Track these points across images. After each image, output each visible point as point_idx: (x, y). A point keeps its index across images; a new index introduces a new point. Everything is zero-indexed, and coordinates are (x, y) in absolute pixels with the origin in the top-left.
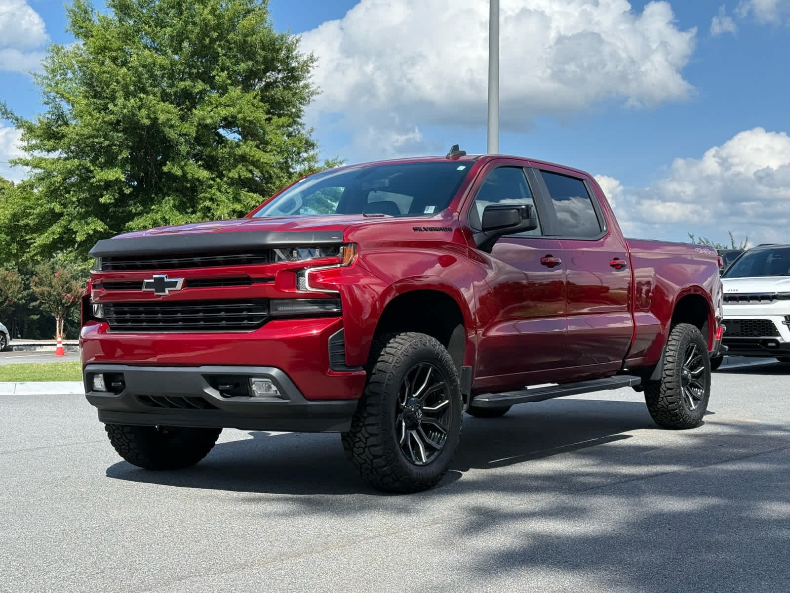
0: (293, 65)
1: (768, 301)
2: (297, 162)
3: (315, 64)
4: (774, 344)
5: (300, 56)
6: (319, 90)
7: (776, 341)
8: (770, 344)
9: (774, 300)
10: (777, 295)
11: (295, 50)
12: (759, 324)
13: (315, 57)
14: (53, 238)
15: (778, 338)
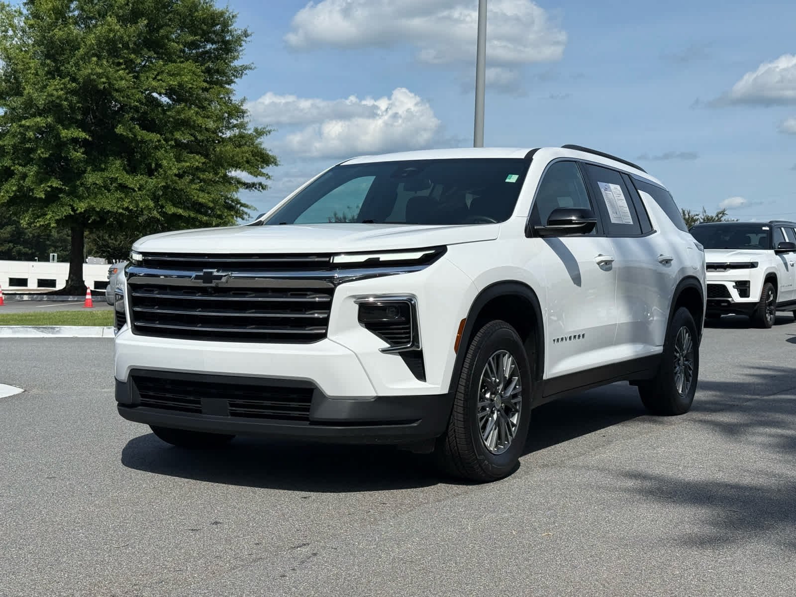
0: (227, 38)
1: (722, 270)
2: (228, 128)
3: (248, 39)
4: (726, 304)
5: (236, 30)
6: (253, 66)
7: (728, 301)
8: (723, 304)
9: (727, 269)
10: (729, 265)
11: (231, 25)
12: (714, 288)
13: (249, 32)
14: (9, 197)
15: (730, 299)
